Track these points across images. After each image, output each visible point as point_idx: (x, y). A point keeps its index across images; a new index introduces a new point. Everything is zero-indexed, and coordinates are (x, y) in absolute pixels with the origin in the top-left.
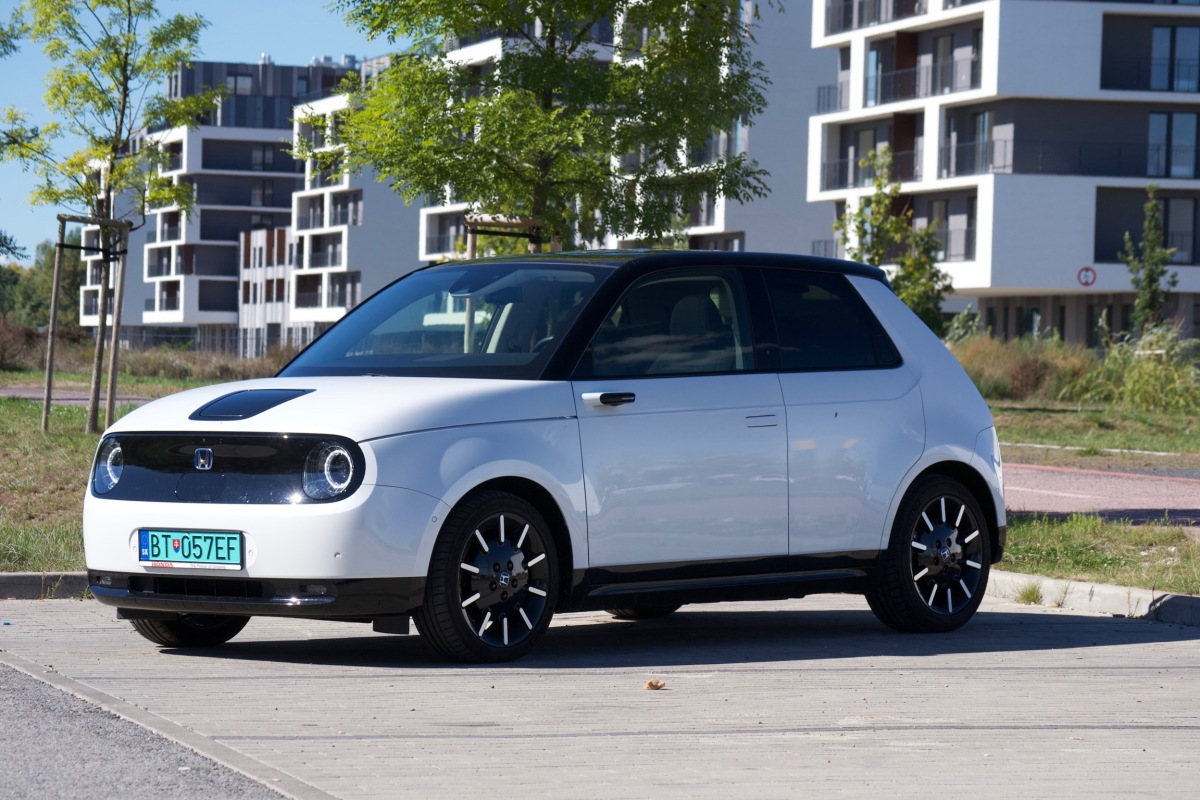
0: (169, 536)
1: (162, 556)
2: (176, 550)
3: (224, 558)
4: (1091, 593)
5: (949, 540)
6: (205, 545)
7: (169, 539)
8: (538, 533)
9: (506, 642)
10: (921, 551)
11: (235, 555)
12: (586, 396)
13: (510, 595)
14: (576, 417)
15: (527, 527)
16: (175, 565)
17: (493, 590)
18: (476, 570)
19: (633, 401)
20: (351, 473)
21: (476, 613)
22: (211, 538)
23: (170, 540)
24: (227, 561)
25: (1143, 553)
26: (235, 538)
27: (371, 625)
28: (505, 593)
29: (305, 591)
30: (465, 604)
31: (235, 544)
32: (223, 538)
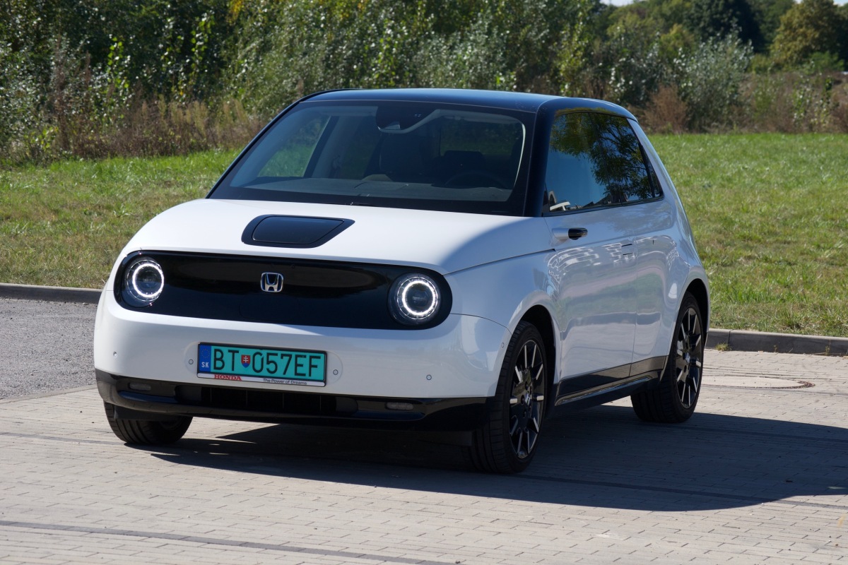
0: (237, 352)
1: (227, 370)
3: (304, 375)
6: (282, 363)
7: (236, 354)
11: (317, 372)
16: (244, 379)
20: (435, 302)
22: (290, 356)
23: (238, 357)
24: (307, 377)
26: (318, 357)
29: (388, 408)
31: (318, 362)
32: (305, 357)
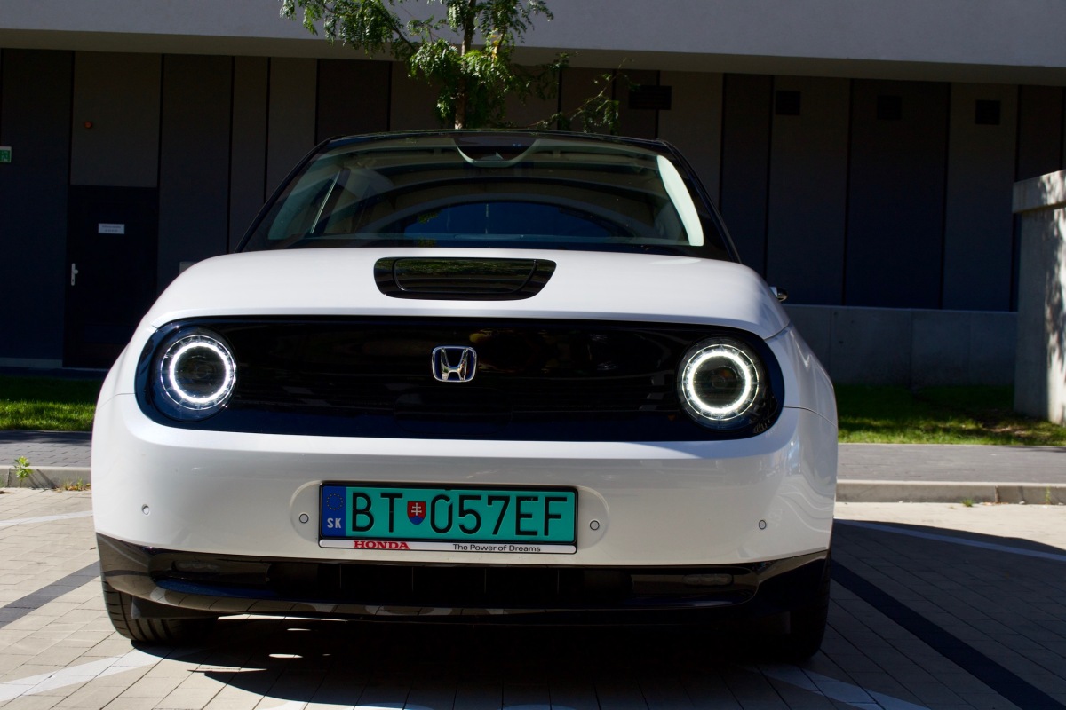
0: (399, 496)
1: (379, 530)
3: (535, 533)
6: (490, 512)
7: (396, 500)
16: (413, 545)
22: (505, 498)
23: (401, 505)
24: (541, 536)
26: (562, 499)
31: (562, 509)
32: (536, 499)
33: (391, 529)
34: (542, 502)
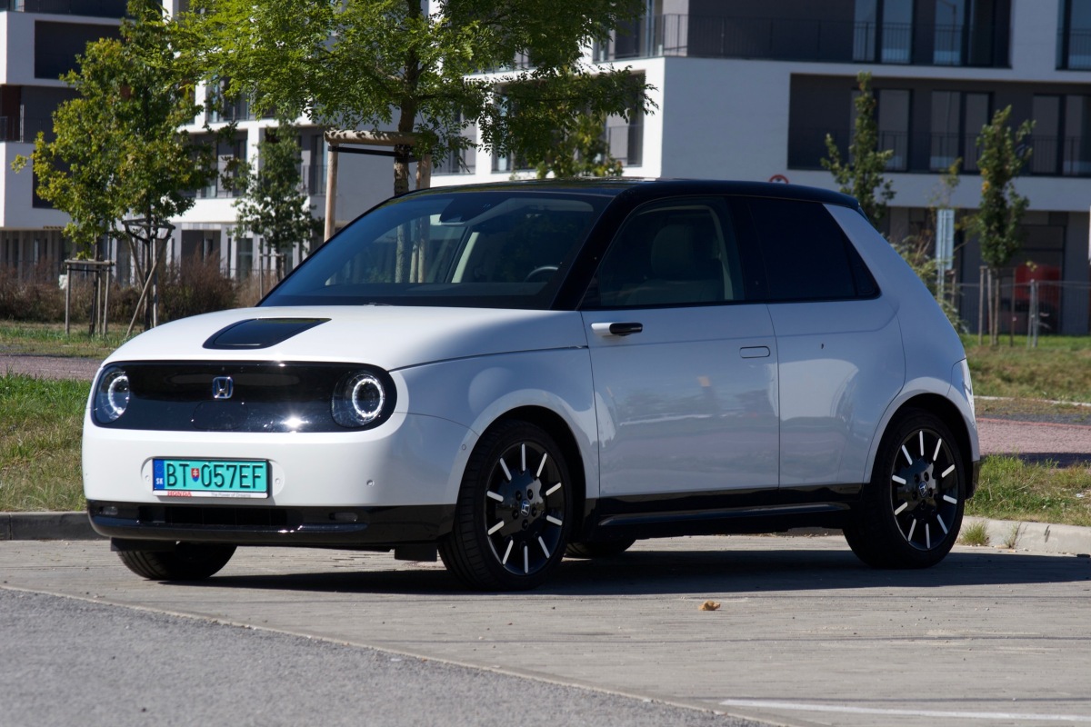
0: (187, 465)
1: (179, 485)
2: (195, 478)
3: (248, 487)
4: (1047, 533)
5: (926, 474)
6: (228, 474)
7: (187, 468)
8: (556, 463)
9: (526, 570)
10: (901, 485)
11: (262, 483)
12: (595, 326)
13: (530, 521)
14: (587, 347)
15: (545, 456)
16: (194, 494)
17: (516, 518)
18: (500, 498)
19: (640, 331)
20: (381, 402)
21: (500, 539)
22: (235, 467)
23: (188, 470)
24: (252, 489)
25: (1079, 496)
26: (261, 467)
27: (392, 552)
28: (526, 521)
29: (333, 519)
30: (491, 531)
31: (262, 472)
32: (248, 467)
33: (185, 485)
34: (251, 469)
